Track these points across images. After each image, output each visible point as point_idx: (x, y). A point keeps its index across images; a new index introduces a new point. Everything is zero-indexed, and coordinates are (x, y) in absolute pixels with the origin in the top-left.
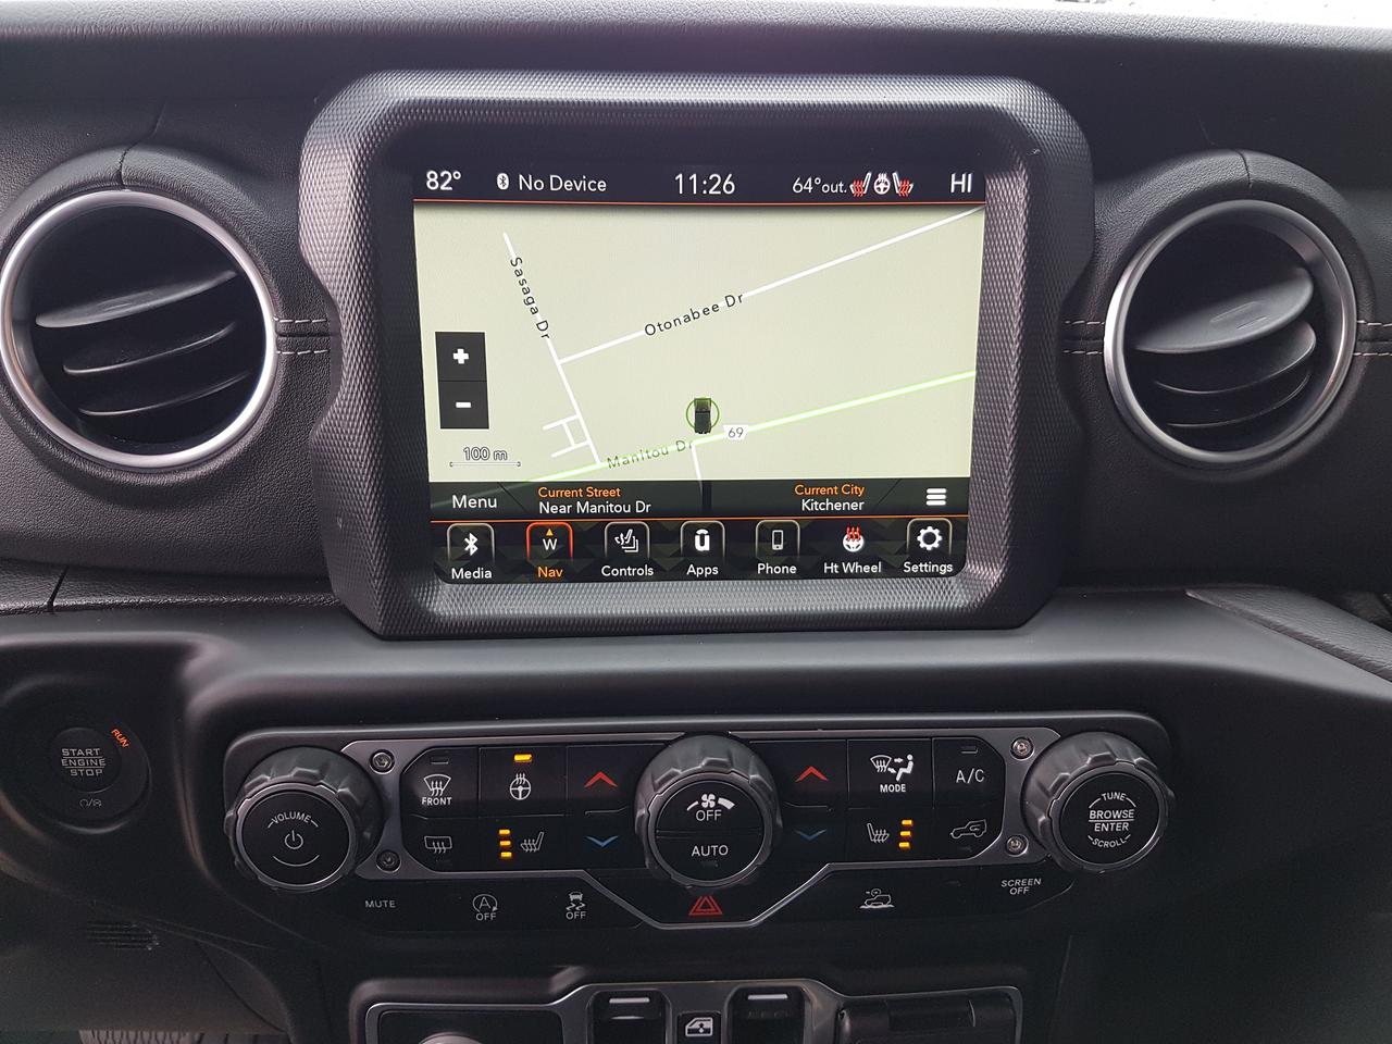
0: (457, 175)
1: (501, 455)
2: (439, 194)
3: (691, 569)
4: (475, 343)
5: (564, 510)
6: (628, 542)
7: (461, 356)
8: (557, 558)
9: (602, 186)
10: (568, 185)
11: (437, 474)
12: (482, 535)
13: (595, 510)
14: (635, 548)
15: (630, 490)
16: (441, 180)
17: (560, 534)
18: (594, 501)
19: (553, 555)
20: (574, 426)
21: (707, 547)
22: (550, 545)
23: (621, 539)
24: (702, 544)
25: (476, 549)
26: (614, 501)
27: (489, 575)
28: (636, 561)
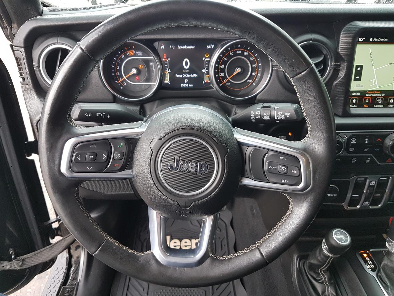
0: (364, 38)
1: (362, 86)
2: (361, 42)
4: (361, 67)
5: (371, 95)
6: (380, 101)
7: (359, 69)
8: (367, 104)
9: (387, 40)
10: (381, 40)
11: (352, 89)
12: (356, 99)
13: (375, 95)
14: (381, 102)
15: (382, 92)
16: (362, 39)
17: (369, 99)
18: (376, 94)
19: (367, 103)
20: (375, 81)
21: (392, 102)
22: (367, 101)
23: (379, 100)
25: (355, 102)
26: (379, 94)
27: (356, 106)
28: (380, 104)
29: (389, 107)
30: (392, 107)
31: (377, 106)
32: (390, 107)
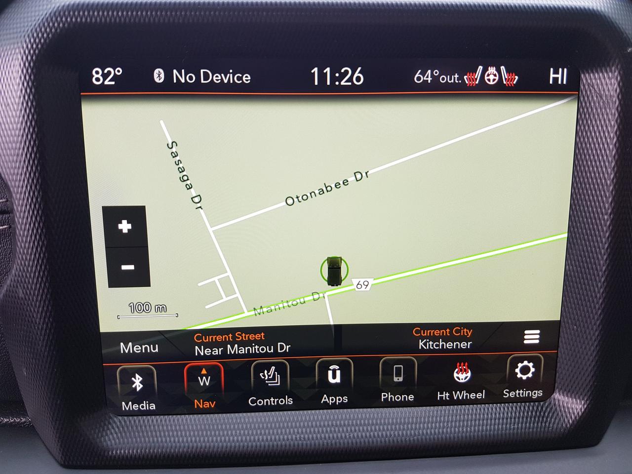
0: (119, 71)
1: (162, 308)
2: (103, 88)
3: (325, 399)
4: (137, 215)
5: (217, 352)
7: (125, 226)
8: (209, 393)
9: (247, 78)
10: (217, 78)
11: (108, 323)
12: (147, 376)
13: (243, 351)
14: (278, 382)
15: (273, 334)
16: (105, 76)
17: (213, 372)
18: (242, 344)
19: (206, 389)
20: (225, 282)
21: (338, 380)
22: (204, 382)
23: (265, 375)
24: (334, 377)
25: (141, 386)
26: (259, 343)
27: (153, 407)
28: (278, 392)
29: (326, 406)
30: (342, 406)
31: (261, 402)
32: (334, 406)
